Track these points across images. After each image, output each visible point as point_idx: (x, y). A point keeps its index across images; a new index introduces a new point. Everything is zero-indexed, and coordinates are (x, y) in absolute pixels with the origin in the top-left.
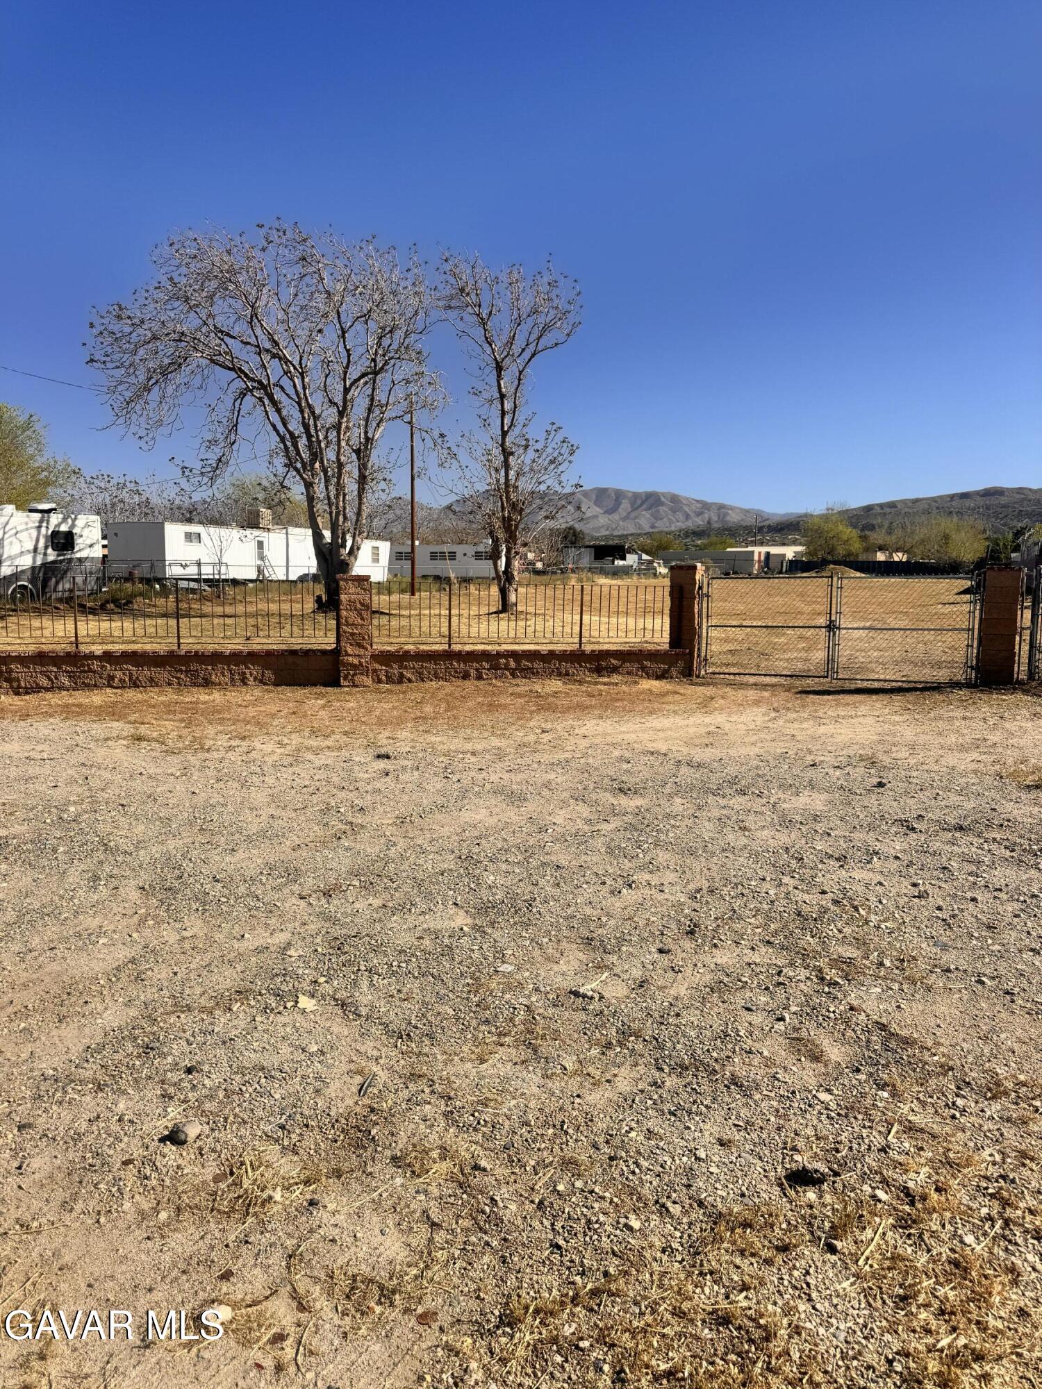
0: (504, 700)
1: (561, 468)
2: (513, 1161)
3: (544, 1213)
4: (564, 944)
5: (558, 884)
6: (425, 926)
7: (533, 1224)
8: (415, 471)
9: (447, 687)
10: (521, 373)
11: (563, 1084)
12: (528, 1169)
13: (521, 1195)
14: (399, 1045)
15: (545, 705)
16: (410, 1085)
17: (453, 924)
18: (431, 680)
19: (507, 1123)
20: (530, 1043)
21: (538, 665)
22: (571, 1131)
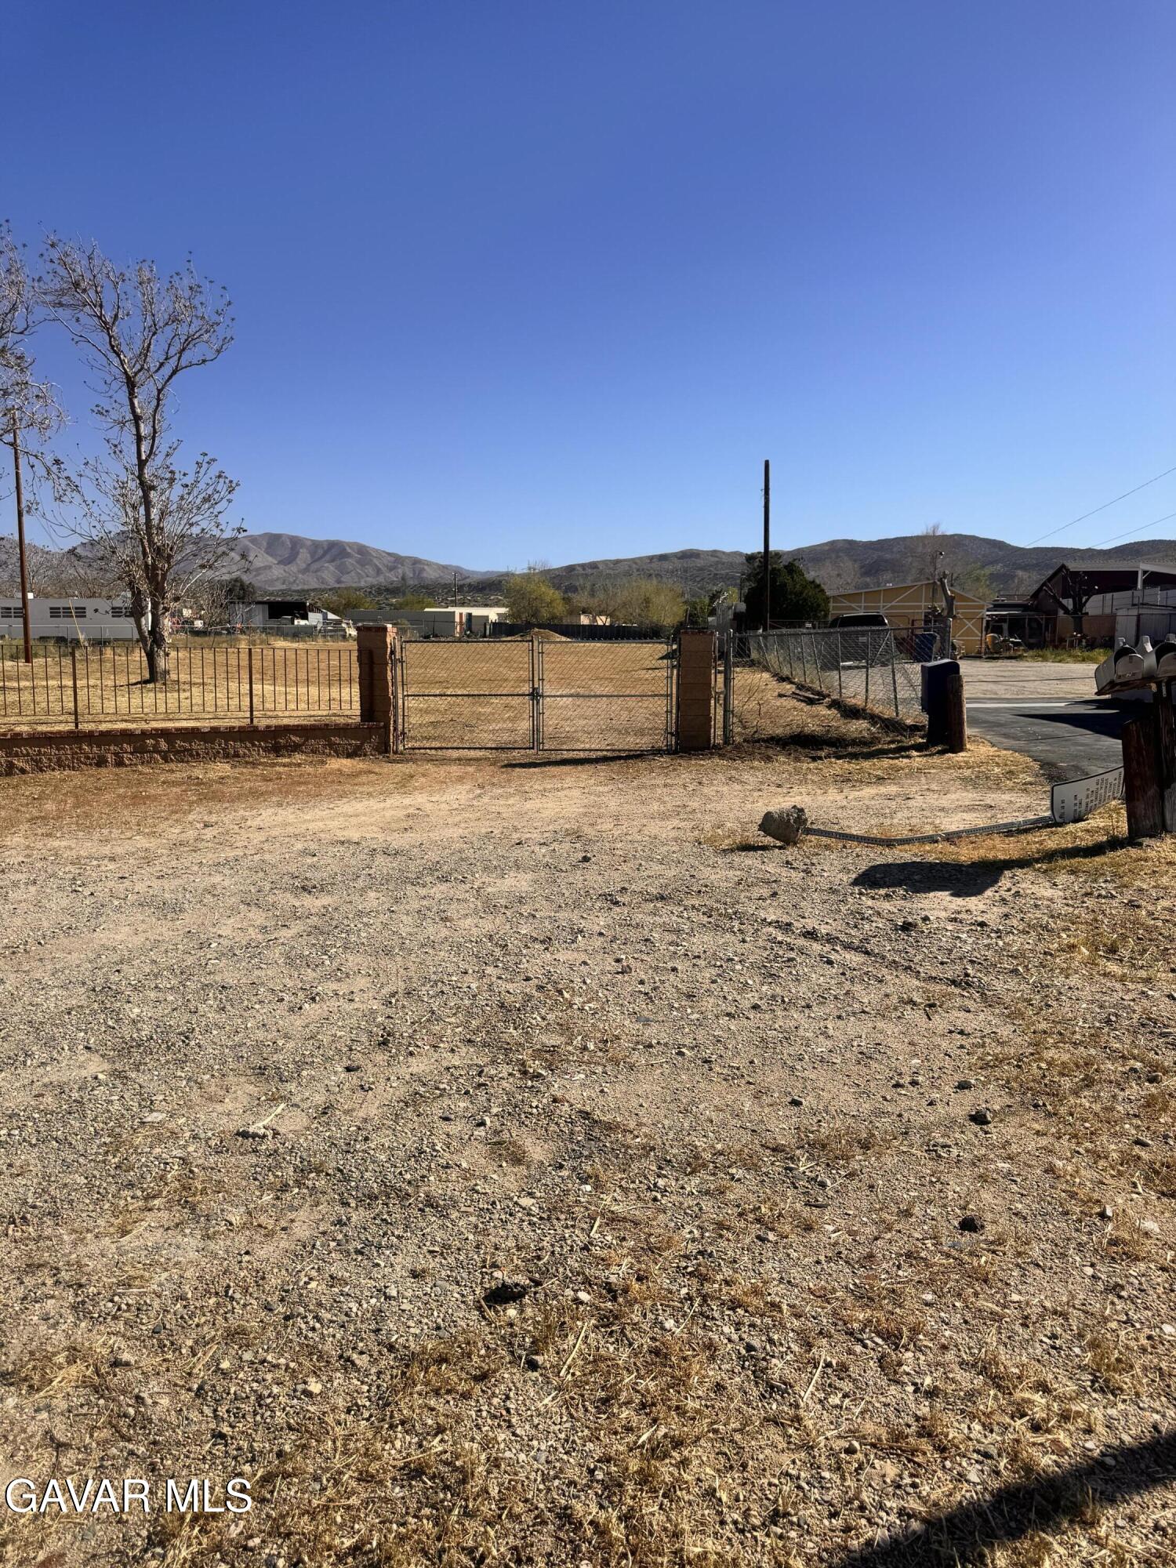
0: (154, 790)
1: (218, 508)
2: (165, 1346)
3: (205, 1399)
4: (231, 1079)
5: (223, 1009)
6: (46, 1080)
7: (191, 1416)
8: (23, 505)
9: (76, 778)
10: (159, 391)
11: (228, 1243)
12: (184, 1351)
13: (176, 1385)
14: (10, 1232)
15: (210, 794)
16: (26, 1280)
17: (84, 1073)
18: (53, 770)
19: (156, 1304)
20: (186, 1202)
21: (197, 745)
22: (237, 1296)
